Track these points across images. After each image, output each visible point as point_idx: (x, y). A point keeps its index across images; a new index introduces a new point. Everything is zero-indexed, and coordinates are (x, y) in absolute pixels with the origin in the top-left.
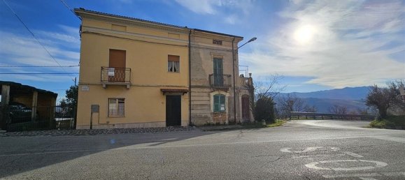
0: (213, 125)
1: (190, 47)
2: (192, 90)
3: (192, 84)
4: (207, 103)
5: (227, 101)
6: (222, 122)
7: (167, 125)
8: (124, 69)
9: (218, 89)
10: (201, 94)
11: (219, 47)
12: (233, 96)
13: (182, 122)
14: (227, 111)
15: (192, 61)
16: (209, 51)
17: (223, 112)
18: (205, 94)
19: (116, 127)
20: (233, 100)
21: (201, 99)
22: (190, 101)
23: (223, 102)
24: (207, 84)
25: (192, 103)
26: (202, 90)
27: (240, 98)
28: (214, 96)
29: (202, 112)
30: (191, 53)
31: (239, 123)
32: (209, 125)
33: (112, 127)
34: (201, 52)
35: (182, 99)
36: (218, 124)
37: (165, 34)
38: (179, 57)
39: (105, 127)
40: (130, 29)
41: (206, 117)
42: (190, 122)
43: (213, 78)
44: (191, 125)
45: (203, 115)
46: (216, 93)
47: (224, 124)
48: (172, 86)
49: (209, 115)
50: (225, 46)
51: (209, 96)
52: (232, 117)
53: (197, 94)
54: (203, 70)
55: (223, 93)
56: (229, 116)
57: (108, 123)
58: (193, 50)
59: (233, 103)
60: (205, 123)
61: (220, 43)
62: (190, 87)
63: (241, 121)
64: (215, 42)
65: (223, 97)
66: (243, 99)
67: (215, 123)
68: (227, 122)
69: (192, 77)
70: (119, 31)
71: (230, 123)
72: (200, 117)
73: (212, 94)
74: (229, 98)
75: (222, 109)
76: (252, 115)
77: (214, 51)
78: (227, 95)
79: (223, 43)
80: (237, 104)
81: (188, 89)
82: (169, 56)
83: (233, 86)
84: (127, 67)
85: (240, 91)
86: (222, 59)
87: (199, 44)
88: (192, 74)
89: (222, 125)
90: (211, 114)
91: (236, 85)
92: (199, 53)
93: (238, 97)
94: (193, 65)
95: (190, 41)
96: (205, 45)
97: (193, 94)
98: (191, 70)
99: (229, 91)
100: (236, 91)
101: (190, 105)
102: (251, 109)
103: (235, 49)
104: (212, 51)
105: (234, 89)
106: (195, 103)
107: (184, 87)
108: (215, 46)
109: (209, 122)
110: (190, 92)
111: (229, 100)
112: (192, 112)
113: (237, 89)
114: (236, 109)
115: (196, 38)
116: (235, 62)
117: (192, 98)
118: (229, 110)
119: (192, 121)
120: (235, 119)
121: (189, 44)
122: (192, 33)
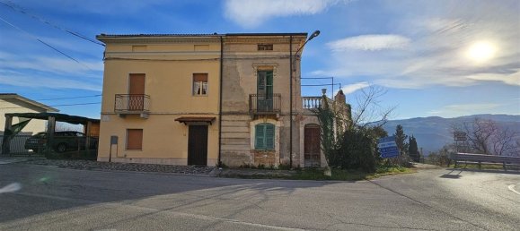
0: (253, 168)
1: (222, 61)
2: (224, 117)
3: (223, 110)
4: (245, 135)
5: (277, 133)
6: (267, 165)
7: (190, 163)
8: (143, 95)
9: (263, 116)
10: (237, 124)
11: (268, 53)
12: (288, 124)
13: (208, 161)
14: (277, 149)
15: (224, 78)
16: (250, 62)
17: (271, 150)
18: (243, 123)
19: (133, 162)
20: (288, 132)
21: (236, 129)
22: (220, 133)
23: (272, 135)
24: (246, 109)
25: (223, 136)
26: (237, 117)
27: (302, 130)
28: (258, 128)
29: (236, 148)
30: (224, 68)
31: (298, 169)
32: (247, 167)
33: (129, 162)
34: (239, 65)
35: (210, 131)
36: (261, 167)
37: (190, 47)
38: (206, 74)
39: (122, 161)
40: (151, 48)
41: (243, 156)
42: (220, 162)
43: (254, 100)
44: (220, 165)
45: (239, 153)
46: (260, 121)
47: (272, 168)
48: (197, 114)
49: (248, 154)
50: (278, 50)
51: (249, 126)
52: (287, 158)
53: (231, 124)
54: (241, 90)
55: (271, 121)
56: (281, 156)
57: (125, 156)
58: (224, 63)
59: (288, 136)
60: (240, 164)
61: (269, 47)
62: (221, 114)
63: (302, 166)
64: (260, 48)
65: (271, 128)
66: (307, 129)
67: (256, 165)
68: (276, 165)
69: (223, 101)
70: (140, 52)
71: (282, 167)
72: (234, 155)
73: (253, 124)
74: (282, 129)
76: (323, 156)
77: (259, 61)
78: (278, 124)
79: (275, 47)
80: (294, 138)
81: (217, 117)
82: (194, 74)
83: (288, 111)
84: (146, 93)
85: (302, 119)
86: (271, 72)
87: (237, 54)
88: (223, 96)
89: (268, 169)
90: (251, 151)
91: (293, 109)
92: (236, 67)
93: (299, 127)
94: (226, 83)
95: (222, 51)
96: (245, 53)
97: (223, 124)
98: (223, 91)
99: (282, 118)
100: (294, 118)
101: (220, 138)
102: (322, 146)
103: (293, 53)
104: (255, 62)
105: (291, 115)
106: (228, 135)
107: (213, 114)
108: (261, 53)
109: (247, 163)
110: (220, 120)
111: (281, 132)
112: (223, 147)
113: (296, 115)
114: (294, 146)
115: (232, 46)
116: (294, 73)
117: (223, 129)
118: (281, 148)
119: (222, 160)
120: (291, 161)
121: (222, 55)
122: (224, 40)
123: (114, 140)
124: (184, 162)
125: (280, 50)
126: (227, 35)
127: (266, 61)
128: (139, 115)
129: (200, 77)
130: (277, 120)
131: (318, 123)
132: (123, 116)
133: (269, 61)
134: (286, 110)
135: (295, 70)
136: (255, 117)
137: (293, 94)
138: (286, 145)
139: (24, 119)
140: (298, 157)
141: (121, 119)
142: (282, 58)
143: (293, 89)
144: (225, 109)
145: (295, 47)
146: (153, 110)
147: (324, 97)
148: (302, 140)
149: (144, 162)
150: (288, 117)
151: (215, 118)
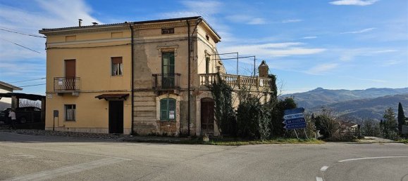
0: (159, 136)
1: (132, 45)
2: (135, 94)
3: (135, 88)
4: (152, 109)
5: (178, 106)
6: (170, 133)
7: (110, 132)
8: (74, 78)
9: (166, 92)
10: (146, 99)
11: (171, 36)
12: (187, 99)
13: (124, 130)
14: (178, 120)
15: (135, 61)
16: (155, 45)
17: (173, 121)
18: (151, 99)
19: (70, 130)
20: (187, 105)
21: (146, 104)
22: (133, 107)
23: (173, 108)
24: (153, 86)
25: (135, 109)
26: (146, 94)
27: (198, 103)
28: (161, 101)
29: (146, 119)
30: (135, 51)
31: (195, 136)
32: (154, 135)
33: (66, 130)
34: (147, 48)
35: (125, 105)
36: (165, 135)
37: (108, 35)
38: (121, 58)
39: (62, 130)
40: (79, 37)
41: (151, 126)
42: (133, 131)
43: (160, 78)
44: (133, 133)
45: (148, 123)
46: (164, 97)
47: (173, 136)
48: (115, 91)
49: (155, 124)
50: (179, 33)
51: (155, 101)
52: (185, 128)
53: (141, 99)
54: (148, 70)
55: (173, 97)
56: (181, 126)
57: (64, 126)
58: (135, 47)
59: (187, 109)
60: (149, 132)
61: (171, 31)
62: (133, 91)
63: (198, 134)
64: (164, 32)
65: (173, 102)
66: (202, 100)
67: (161, 133)
68: (177, 134)
69: (135, 80)
70: (71, 41)
71: (181, 135)
72: (144, 125)
73: (158, 99)
74: (182, 103)
75: (172, 116)
76: (215, 126)
77: (163, 44)
78: (178, 99)
79: (176, 30)
80: (192, 110)
81: (130, 94)
82: (112, 58)
83: (186, 87)
84: (77, 75)
85: (198, 93)
86: (173, 53)
87: (145, 38)
88: (135, 75)
89: (170, 136)
90: (157, 122)
91: (191, 85)
92: (144, 50)
93: (195, 101)
94: (137, 65)
95: (132, 37)
96: (151, 38)
97: (135, 99)
98: (135, 71)
99: (181, 93)
100: (191, 93)
101: (133, 111)
102: (215, 117)
103: (191, 35)
104: (160, 44)
105: (189, 91)
106: (139, 109)
107: (126, 91)
108: (165, 37)
109: (154, 132)
110: (133, 96)
111: (181, 105)
112: (135, 119)
113: (193, 91)
114: (192, 117)
115: (141, 31)
116: (191, 53)
117: (135, 104)
118: (181, 118)
119: (135, 129)
120: (189, 130)
121: (132, 41)
122: (133, 27)
123: (56, 113)
124: (107, 131)
125: (181, 33)
126: (135, 23)
127: (168, 44)
128: (71, 93)
129: (116, 61)
130: (178, 95)
131: (211, 97)
132: (61, 94)
133: (171, 43)
134: (184, 86)
135: (192, 51)
136: (160, 93)
137: (191, 72)
138: (185, 117)
140: (195, 127)
141: (60, 97)
142: (181, 40)
143: (191, 67)
144: (136, 87)
145: (192, 29)
146: (83, 89)
147: (218, 74)
148: (198, 113)
149: (77, 131)
150: (187, 93)
151: (128, 95)
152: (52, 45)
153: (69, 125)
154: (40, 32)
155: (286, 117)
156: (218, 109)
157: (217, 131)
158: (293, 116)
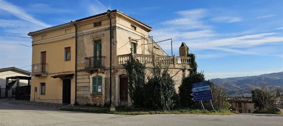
0: (91, 106)
1: (76, 37)
2: (78, 73)
3: (77, 69)
4: (88, 84)
5: (103, 82)
6: (98, 104)
7: (63, 102)
8: (45, 64)
10: (84, 77)
11: (99, 28)
12: (109, 76)
13: (71, 101)
14: (103, 93)
15: (78, 49)
16: (90, 35)
17: (101, 94)
18: (87, 77)
20: (109, 81)
21: (83, 81)
22: (76, 83)
23: (100, 84)
25: (78, 85)
26: (84, 73)
27: (117, 79)
28: (94, 79)
29: (84, 93)
30: (78, 42)
32: (88, 105)
33: (41, 101)
34: (85, 38)
35: (72, 82)
36: (95, 105)
37: (63, 32)
38: (70, 47)
39: (39, 101)
40: (49, 36)
41: (87, 98)
42: (76, 102)
43: (92, 60)
44: (76, 104)
45: (85, 96)
46: (94, 75)
47: (100, 106)
48: (66, 72)
49: (89, 96)
50: (104, 25)
51: (89, 79)
52: (108, 99)
53: (81, 77)
54: (86, 55)
55: (101, 75)
56: (106, 98)
57: (40, 98)
58: (79, 39)
59: (109, 84)
60: (86, 103)
62: (76, 71)
64: (96, 25)
65: (100, 78)
67: (93, 104)
68: (103, 103)
69: (78, 63)
70: (44, 39)
71: (106, 105)
72: (83, 98)
73: (91, 77)
74: (106, 79)
75: (99, 90)
76: (129, 98)
78: (104, 76)
79: (103, 23)
80: (113, 85)
81: (75, 73)
82: (65, 48)
83: (108, 66)
84: (47, 62)
85: (117, 71)
86: (101, 40)
87: (84, 32)
88: (78, 60)
89: (98, 106)
90: (91, 95)
91: (112, 65)
92: (83, 40)
93: (115, 78)
94: (79, 51)
95: (76, 32)
96: (90, 30)
97: (78, 77)
98: (78, 57)
99: (106, 72)
100: (112, 71)
101: (76, 87)
102: (128, 90)
104: (92, 35)
105: (111, 69)
106: (80, 85)
107: (72, 72)
108: (96, 29)
109: (88, 102)
111: (105, 81)
112: (78, 92)
113: (114, 69)
114: (113, 90)
115: (82, 27)
116: (113, 40)
117: (78, 81)
118: (106, 92)
119: (77, 100)
120: (111, 101)
121: (76, 34)
122: (77, 24)
123: (36, 89)
124: (61, 102)
125: (105, 25)
126: (77, 21)
127: (98, 34)
128: (41, 75)
129: (68, 50)
130: (103, 73)
131: (126, 73)
133: (99, 33)
135: (113, 37)
136: (92, 72)
137: (112, 54)
138: (108, 91)
139: (14, 80)
140: (115, 99)
141: (38, 78)
142: (106, 30)
143: (112, 50)
144: (79, 68)
145: (113, 21)
146: (50, 72)
147: (131, 54)
148: (117, 87)
149: (46, 101)
150: (109, 71)
151: (74, 74)
152: (35, 43)
153: (42, 97)
154: (29, 35)
155: (194, 90)
156: (131, 83)
157: (130, 102)
158: (201, 89)
